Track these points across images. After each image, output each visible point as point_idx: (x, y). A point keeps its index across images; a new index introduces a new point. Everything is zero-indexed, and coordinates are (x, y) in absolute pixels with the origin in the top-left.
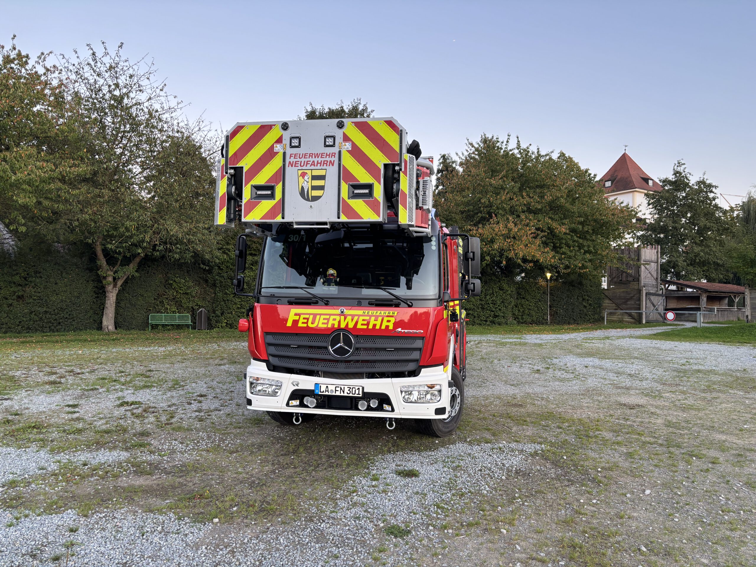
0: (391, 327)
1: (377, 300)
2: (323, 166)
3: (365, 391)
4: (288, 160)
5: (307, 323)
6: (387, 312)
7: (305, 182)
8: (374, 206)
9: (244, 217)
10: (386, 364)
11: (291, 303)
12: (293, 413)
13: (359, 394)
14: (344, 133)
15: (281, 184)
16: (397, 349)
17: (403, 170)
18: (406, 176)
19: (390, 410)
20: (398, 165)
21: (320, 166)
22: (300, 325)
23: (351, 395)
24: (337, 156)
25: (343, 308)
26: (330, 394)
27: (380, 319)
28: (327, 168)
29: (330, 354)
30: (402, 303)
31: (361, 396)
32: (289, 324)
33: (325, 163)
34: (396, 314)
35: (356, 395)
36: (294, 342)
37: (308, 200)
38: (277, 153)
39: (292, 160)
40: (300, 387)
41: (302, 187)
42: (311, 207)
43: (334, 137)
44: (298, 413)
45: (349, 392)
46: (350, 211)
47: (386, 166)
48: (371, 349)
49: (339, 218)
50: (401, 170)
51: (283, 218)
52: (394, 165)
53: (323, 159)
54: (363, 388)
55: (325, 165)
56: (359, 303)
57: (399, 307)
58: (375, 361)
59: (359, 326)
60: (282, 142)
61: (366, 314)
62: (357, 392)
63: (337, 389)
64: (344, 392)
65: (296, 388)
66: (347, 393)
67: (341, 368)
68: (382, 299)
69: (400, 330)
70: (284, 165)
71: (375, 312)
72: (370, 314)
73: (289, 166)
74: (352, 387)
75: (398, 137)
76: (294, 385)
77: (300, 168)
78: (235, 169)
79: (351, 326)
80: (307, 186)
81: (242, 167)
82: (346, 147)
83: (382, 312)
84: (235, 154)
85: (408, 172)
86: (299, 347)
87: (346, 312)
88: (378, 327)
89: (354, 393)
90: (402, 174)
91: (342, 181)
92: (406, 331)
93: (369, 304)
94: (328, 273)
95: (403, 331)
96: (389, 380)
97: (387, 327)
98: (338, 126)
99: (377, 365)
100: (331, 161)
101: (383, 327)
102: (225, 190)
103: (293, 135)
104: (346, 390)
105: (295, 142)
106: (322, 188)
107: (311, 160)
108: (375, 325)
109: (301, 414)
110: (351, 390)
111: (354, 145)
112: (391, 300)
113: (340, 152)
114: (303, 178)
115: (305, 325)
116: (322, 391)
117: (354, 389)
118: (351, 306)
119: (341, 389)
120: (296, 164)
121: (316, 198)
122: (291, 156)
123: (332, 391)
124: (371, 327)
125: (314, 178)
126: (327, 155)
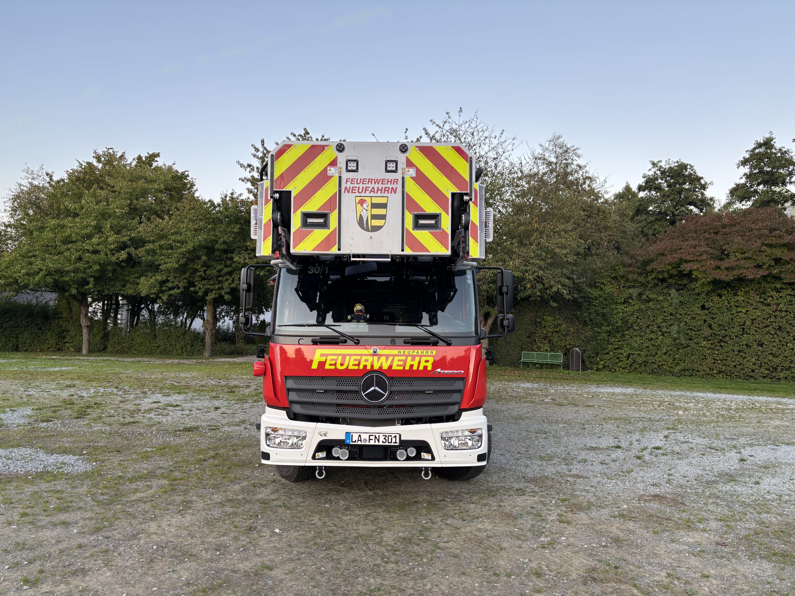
0: (430, 368)
1: (413, 338)
2: (384, 193)
3: (402, 438)
4: (344, 185)
5: (335, 364)
6: (425, 351)
7: (364, 211)
8: (441, 238)
9: (294, 248)
10: (424, 409)
11: (315, 343)
12: (316, 466)
13: (396, 442)
14: (407, 158)
15: (336, 212)
16: (436, 392)
17: (473, 200)
18: (477, 206)
19: (430, 458)
20: (466, 194)
21: (381, 193)
22: (327, 367)
23: (387, 444)
24: (400, 182)
25: (375, 347)
26: (363, 443)
27: (417, 359)
28: (389, 195)
29: (362, 398)
30: (440, 341)
31: (398, 444)
32: (315, 366)
33: (386, 190)
34: (434, 354)
35: (392, 444)
36: (319, 386)
37: (367, 230)
38: (331, 177)
39: (349, 185)
40: (329, 437)
41: (361, 216)
42: (371, 237)
43: (396, 162)
44: (322, 466)
45: (384, 441)
46: (415, 243)
47: (453, 195)
48: (407, 392)
49: (403, 250)
50: (471, 199)
51: (339, 250)
52: (462, 195)
53: (384, 186)
54: (400, 436)
55: (386, 192)
56: (393, 341)
57: (437, 345)
58: (411, 406)
59: (395, 367)
60: (336, 165)
61: (402, 353)
62: (394, 440)
63: (371, 437)
64: (378, 441)
65: (324, 438)
66: (383, 442)
67: (374, 414)
68: (418, 337)
69: (439, 370)
70: (340, 191)
71: (412, 351)
72: (406, 353)
73: (345, 192)
74: (387, 435)
75: (467, 165)
76: (321, 436)
77: (357, 194)
78: (280, 193)
79: (385, 367)
80: (366, 215)
81: (290, 192)
82: (409, 173)
83: (420, 352)
84: (282, 176)
85: (478, 203)
86: (326, 391)
87: (379, 352)
88: (415, 368)
89: (390, 441)
90: (471, 204)
91: (405, 210)
92: (446, 371)
93: (405, 343)
94: (355, 309)
95: (442, 371)
96: (428, 426)
97: (425, 367)
98: (401, 150)
99: (414, 409)
100: (392, 188)
101: (421, 368)
102: (270, 216)
103: (350, 158)
104: (382, 439)
105: (352, 166)
106: (383, 217)
107: (371, 186)
108: (412, 366)
109: (325, 467)
110: (387, 438)
111: (418, 171)
112: (428, 338)
113: (403, 178)
114: (362, 205)
115: (333, 367)
116: (354, 440)
117: (390, 438)
118: (386, 346)
119: (376, 437)
120: (353, 190)
121: (376, 229)
122: (347, 181)
123: (365, 440)
124: (407, 368)
125: (374, 206)
126: (388, 181)
